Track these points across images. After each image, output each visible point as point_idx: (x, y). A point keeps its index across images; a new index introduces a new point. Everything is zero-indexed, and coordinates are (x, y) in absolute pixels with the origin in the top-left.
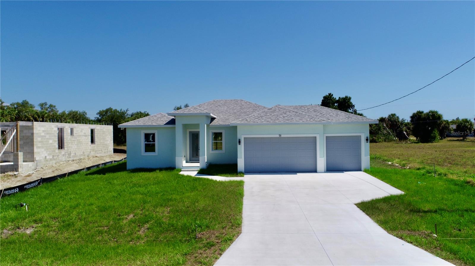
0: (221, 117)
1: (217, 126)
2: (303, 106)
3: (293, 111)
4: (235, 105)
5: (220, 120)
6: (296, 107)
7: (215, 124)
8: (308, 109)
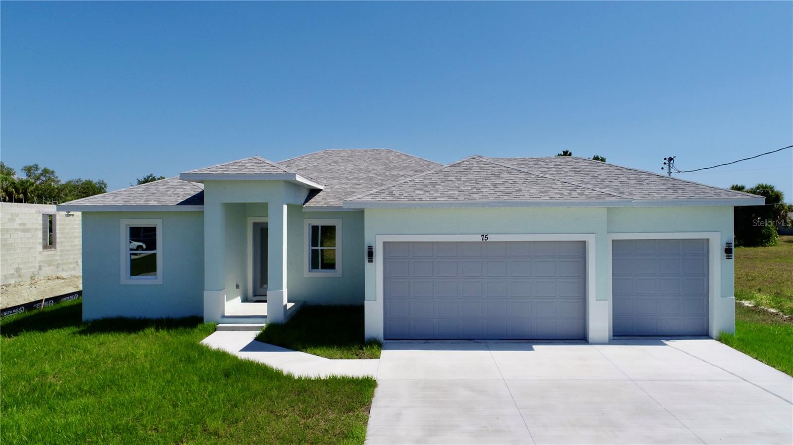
0: (335, 188)
1: (322, 210)
2: (541, 159)
3: (518, 170)
4: (374, 162)
5: (332, 195)
6: (523, 162)
7: (318, 205)
8: (556, 165)
